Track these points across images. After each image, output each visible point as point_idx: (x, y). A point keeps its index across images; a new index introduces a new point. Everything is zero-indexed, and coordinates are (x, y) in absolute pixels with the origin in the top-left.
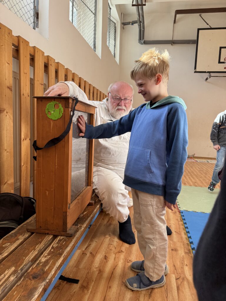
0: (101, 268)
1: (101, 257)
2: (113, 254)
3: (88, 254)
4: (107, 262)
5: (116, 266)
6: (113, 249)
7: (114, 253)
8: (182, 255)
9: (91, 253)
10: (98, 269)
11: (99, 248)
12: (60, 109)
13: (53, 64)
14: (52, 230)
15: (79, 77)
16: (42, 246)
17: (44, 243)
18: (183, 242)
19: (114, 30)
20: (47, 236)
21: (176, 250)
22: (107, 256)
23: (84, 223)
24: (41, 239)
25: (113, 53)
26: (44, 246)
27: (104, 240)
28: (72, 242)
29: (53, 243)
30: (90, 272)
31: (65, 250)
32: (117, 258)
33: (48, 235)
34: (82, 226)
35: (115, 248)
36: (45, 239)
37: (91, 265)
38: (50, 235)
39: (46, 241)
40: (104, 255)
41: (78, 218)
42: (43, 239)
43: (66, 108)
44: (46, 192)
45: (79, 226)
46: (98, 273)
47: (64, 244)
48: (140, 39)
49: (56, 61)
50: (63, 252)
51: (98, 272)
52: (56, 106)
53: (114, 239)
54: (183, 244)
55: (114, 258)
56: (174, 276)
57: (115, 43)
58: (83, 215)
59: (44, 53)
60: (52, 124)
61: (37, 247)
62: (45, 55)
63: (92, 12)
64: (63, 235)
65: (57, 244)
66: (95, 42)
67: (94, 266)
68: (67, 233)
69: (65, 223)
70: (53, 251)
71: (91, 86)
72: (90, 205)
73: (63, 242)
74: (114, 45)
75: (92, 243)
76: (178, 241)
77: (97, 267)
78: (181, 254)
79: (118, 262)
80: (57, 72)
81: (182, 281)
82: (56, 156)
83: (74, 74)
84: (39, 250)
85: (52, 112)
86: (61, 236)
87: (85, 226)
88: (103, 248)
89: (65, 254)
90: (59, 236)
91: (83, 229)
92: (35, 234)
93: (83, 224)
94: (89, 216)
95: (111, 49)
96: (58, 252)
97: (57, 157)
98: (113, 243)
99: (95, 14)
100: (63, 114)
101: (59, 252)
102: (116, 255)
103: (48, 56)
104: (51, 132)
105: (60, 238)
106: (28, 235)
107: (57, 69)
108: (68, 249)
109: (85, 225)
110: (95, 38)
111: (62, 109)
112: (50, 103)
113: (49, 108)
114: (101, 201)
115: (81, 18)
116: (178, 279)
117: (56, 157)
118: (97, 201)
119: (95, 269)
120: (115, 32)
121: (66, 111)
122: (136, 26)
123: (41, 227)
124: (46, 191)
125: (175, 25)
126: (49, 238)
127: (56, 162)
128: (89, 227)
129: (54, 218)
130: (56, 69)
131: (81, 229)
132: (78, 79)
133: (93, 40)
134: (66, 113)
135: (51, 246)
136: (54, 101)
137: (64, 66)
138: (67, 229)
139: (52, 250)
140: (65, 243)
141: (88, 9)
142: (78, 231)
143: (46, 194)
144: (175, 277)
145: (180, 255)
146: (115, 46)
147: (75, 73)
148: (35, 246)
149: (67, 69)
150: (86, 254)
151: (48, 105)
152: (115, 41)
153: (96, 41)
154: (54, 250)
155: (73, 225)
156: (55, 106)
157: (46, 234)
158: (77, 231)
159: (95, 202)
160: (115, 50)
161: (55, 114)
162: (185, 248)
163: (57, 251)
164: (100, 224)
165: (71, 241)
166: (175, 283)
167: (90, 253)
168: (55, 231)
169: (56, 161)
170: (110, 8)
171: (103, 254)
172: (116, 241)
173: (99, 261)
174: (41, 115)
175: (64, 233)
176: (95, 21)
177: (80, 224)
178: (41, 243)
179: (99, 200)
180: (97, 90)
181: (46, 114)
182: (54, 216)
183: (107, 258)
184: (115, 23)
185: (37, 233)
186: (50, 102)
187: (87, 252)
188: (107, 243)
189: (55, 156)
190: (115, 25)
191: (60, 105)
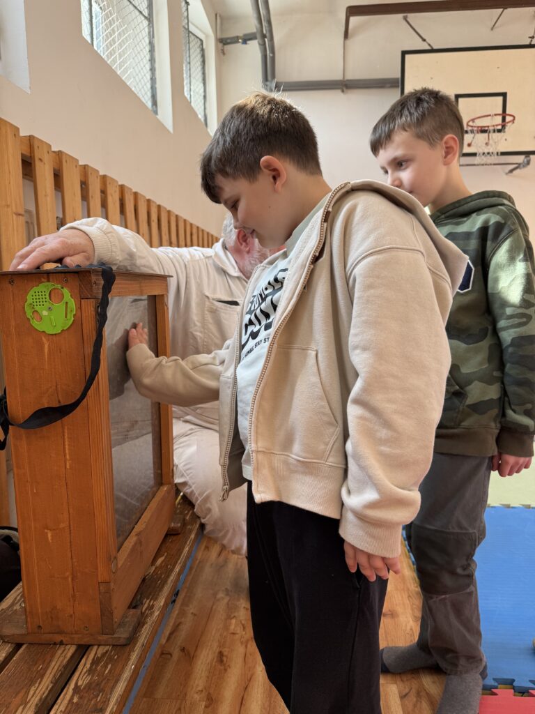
0: (211, 691)
1: (210, 657)
2: (240, 645)
3: (176, 654)
4: (226, 670)
5: (249, 681)
6: (239, 630)
7: (242, 643)
8: (408, 628)
9: (183, 650)
10: (204, 694)
11: (202, 633)
12: (67, 303)
13: (46, 158)
14: (72, 634)
15: (120, 183)
16: (47, 688)
17: (52, 676)
18: (408, 589)
19: (199, 58)
20: (60, 652)
21: (392, 614)
22: (225, 653)
23: (158, 595)
24: (43, 663)
25: (203, 114)
26: (51, 685)
27: (214, 607)
28: (131, 662)
29: (77, 674)
30: (183, 706)
31: (111, 694)
32: (251, 655)
33: (62, 648)
34: (153, 605)
35: (244, 628)
36: (53, 663)
37: (185, 686)
38: (68, 647)
39: (56, 668)
40: (218, 651)
41: (144, 580)
42: (50, 662)
43: (82, 300)
44: (47, 533)
45: (146, 605)
46: (206, 707)
47: (107, 672)
48: (266, 79)
49: (54, 149)
50: (106, 702)
51: (204, 703)
52: (54, 296)
53: (238, 600)
54: (409, 596)
55: (243, 655)
56: (394, 688)
57: (205, 91)
58: (153, 568)
59: (18, 129)
60: (46, 346)
61: (32, 692)
62: (22, 133)
63: (141, 12)
64: (103, 643)
65: (89, 674)
66: (153, 88)
67: (193, 688)
68: (116, 636)
69: (106, 612)
70: (77, 704)
71: (152, 204)
72: (171, 535)
73: (106, 667)
74: (203, 94)
75: (183, 620)
76: (397, 589)
77: (200, 688)
78: (406, 626)
79: (254, 667)
80: (58, 177)
81: (417, 701)
82: (66, 434)
83: (104, 178)
84: (37, 705)
85: (45, 313)
86: (99, 645)
87: (162, 604)
88: (214, 632)
89: (112, 709)
90: (93, 645)
91: (157, 614)
92: (24, 647)
93: (156, 599)
94: (172, 570)
95: (197, 105)
96: (93, 702)
97: (68, 438)
98: (236, 614)
99: (150, 19)
100: (74, 315)
101: (96, 704)
102: (246, 646)
103: (31, 138)
104: (47, 367)
105: (96, 653)
106: (4, 655)
107: (56, 168)
108: (120, 688)
109: (161, 602)
110: (153, 80)
111: (72, 304)
112: (35, 289)
113: (35, 300)
114: (199, 518)
115: (113, 30)
116: (405, 696)
117: (64, 435)
118: (188, 518)
119: (196, 696)
120: (204, 62)
121: (83, 307)
122: (254, 46)
123: (40, 627)
124: (46, 531)
125: (348, 42)
126: (65, 657)
127: (67, 451)
128: (174, 598)
129: (75, 601)
130: (54, 170)
131: (152, 614)
132: (118, 190)
133: (149, 86)
134: (84, 315)
135: (72, 685)
136: (49, 281)
137: (77, 161)
138: (113, 625)
139: (75, 700)
140: (110, 671)
141: (131, 7)
142: (144, 625)
143: (48, 538)
144: (400, 692)
145: (404, 628)
146: (205, 97)
147: (107, 174)
148: (25, 690)
149: (85, 168)
150: (171, 655)
151: (32, 292)
152: (204, 84)
153: (156, 88)
154: (81, 698)
155: (129, 608)
156: (52, 295)
157: (55, 644)
158: (140, 624)
159: (184, 524)
160: (205, 109)
161: (52, 317)
162: (414, 606)
163: (90, 700)
164: (200, 562)
165: (128, 659)
166: (400, 707)
167: (181, 650)
168: (80, 636)
169: (67, 447)
170: (187, 3)
171: (214, 649)
172: (243, 605)
173: (204, 669)
174: (13, 323)
175: (105, 637)
176: (151, 35)
177: (147, 599)
178: (42, 676)
179: (194, 514)
180: (169, 212)
181: (28, 319)
182: (74, 596)
183: (225, 659)
184: (201, 40)
185: (29, 644)
186: (37, 286)
187: (172, 648)
188: (222, 615)
189: (63, 432)
190: (202, 44)
191: (66, 292)
